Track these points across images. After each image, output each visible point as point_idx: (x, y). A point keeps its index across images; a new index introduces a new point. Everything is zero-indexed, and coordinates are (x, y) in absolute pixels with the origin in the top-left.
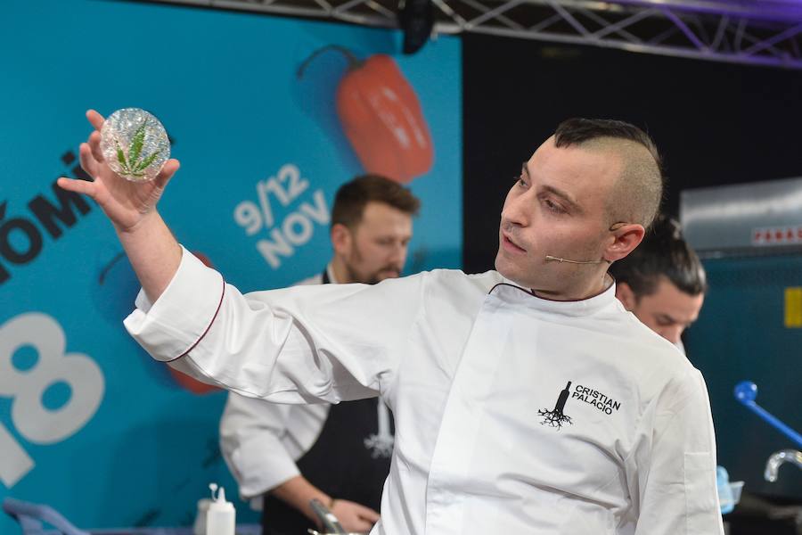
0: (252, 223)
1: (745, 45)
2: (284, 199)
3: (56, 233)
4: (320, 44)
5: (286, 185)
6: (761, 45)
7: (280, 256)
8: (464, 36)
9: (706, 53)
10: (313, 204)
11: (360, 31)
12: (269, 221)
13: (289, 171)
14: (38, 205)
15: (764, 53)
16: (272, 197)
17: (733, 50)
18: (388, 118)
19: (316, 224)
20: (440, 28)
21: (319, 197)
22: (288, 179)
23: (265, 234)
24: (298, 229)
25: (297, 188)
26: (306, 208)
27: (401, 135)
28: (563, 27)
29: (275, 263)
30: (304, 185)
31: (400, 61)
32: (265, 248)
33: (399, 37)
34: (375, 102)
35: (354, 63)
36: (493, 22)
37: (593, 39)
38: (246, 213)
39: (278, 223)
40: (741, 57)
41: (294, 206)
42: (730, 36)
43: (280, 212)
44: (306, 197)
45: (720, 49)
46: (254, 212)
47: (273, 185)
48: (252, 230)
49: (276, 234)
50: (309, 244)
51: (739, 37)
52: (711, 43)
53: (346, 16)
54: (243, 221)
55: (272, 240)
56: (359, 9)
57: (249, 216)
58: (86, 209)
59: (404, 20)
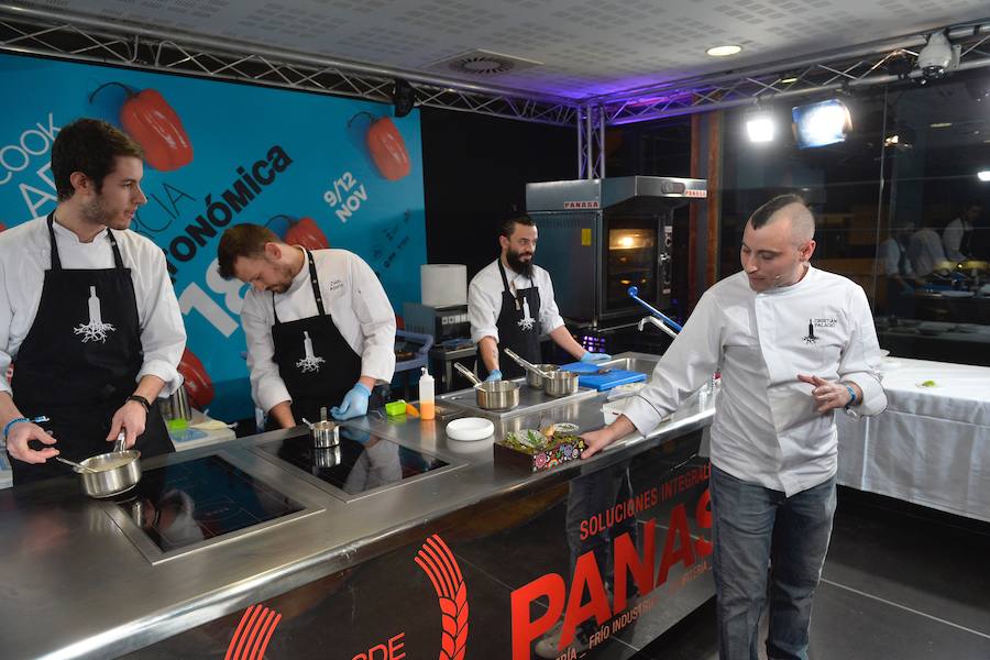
0: (332, 201)
1: (534, 114)
2: (346, 189)
3: (238, 210)
4: (357, 112)
5: (346, 182)
6: (541, 114)
7: (346, 217)
8: (422, 108)
9: (519, 117)
10: (359, 191)
11: (376, 105)
12: (340, 200)
13: (348, 175)
14: (227, 195)
15: (541, 118)
16: (340, 187)
17: (530, 116)
18: (390, 148)
19: (361, 201)
21: (362, 188)
22: (348, 178)
23: (338, 206)
24: (353, 203)
25: (352, 183)
26: (356, 193)
27: (396, 156)
28: (462, 103)
29: (344, 220)
30: (355, 182)
31: (396, 122)
32: (339, 212)
33: (393, 107)
34: (384, 140)
35: (374, 121)
36: (431, 102)
37: (475, 110)
38: (329, 197)
39: (344, 201)
40: (532, 120)
41: (351, 193)
42: (528, 111)
43: (345, 195)
44: (356, 188)
45: (524, 116)
46: (333, 196)
47: (340, 182)
48: (332, 205)
49: (343, 206)
50: (358, 210)
51: (532, 111)
52: (521, 113)
53: (368, 97)
54: (328, 200)
55: (342, 209)
56: (374, 93)
57: (331, 198)
58: (252, 197)
59: (396, 100)
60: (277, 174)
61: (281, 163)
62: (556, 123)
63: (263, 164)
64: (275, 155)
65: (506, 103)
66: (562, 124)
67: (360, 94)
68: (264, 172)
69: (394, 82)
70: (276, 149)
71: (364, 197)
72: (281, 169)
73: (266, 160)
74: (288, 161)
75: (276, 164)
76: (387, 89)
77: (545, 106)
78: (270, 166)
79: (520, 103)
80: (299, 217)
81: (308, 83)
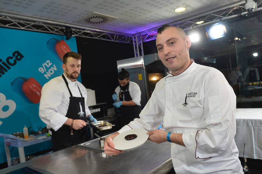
0: (42, 71)
1: (118, 40)
2: (48, 66)
3: (1, 76)
4: (51, 38)
5: (48, 64)
6: (120, 40)
8: (76, 37)
9: (113, 40)
10: (53, 67)
11: (58, 35)
12: (46, 71)
13: (48, 61)
15: (120, 41)
16: (45, 66)
17: (116, 40)
18: (65, 51)
19: (54, 71)
20: (73, 36)
21: (54, 66)
22: (48, 62)
23: (45, 73)
24: (51, 72)
25: (50, 64)
26: (52, 68)
28: (92, 36)
29: (47, 78)
30: (51, 64)
31: (67, 42)
32: (45, 75)
33: (65, 37)
34: (62, 48)
35: (58, 42)
38: (41, 69)
39: (47, 71)
40: (117, 41)
41: (50, 67)
42: (116, 38)
43: (48, 69)
44: (52, 66)
45: (114, 40)
47: (45, 64)
48: (42, 72)
49: (47, 73)
50: (53, 74)
51: (117, 38)
52: (113, 39)
53: (55, 33)
54: (40, 71)
55: (47, 74)
56: (57, 32)
57: (41, 70)
58: (6, 71)
59: (66, 34)
60: (17, 61)
61: (19, 57)
62: (126, 42)
63: (11, 58)
64: (16, 54)
65: (108, 36)
66: (128, 43)
67: (51, 32)
68: (11, 61)
69: (64, 28)
70: (16, 52)
71: (56, 69)
72: (19, 60)
73: (12, 56)
74: (22, 57)
75: (17, 58)
76: (62, 30)
77: (121, 36)
78: (14, 58)
79: (112, 35)
80: (28, 77)
81: (28, 28)
